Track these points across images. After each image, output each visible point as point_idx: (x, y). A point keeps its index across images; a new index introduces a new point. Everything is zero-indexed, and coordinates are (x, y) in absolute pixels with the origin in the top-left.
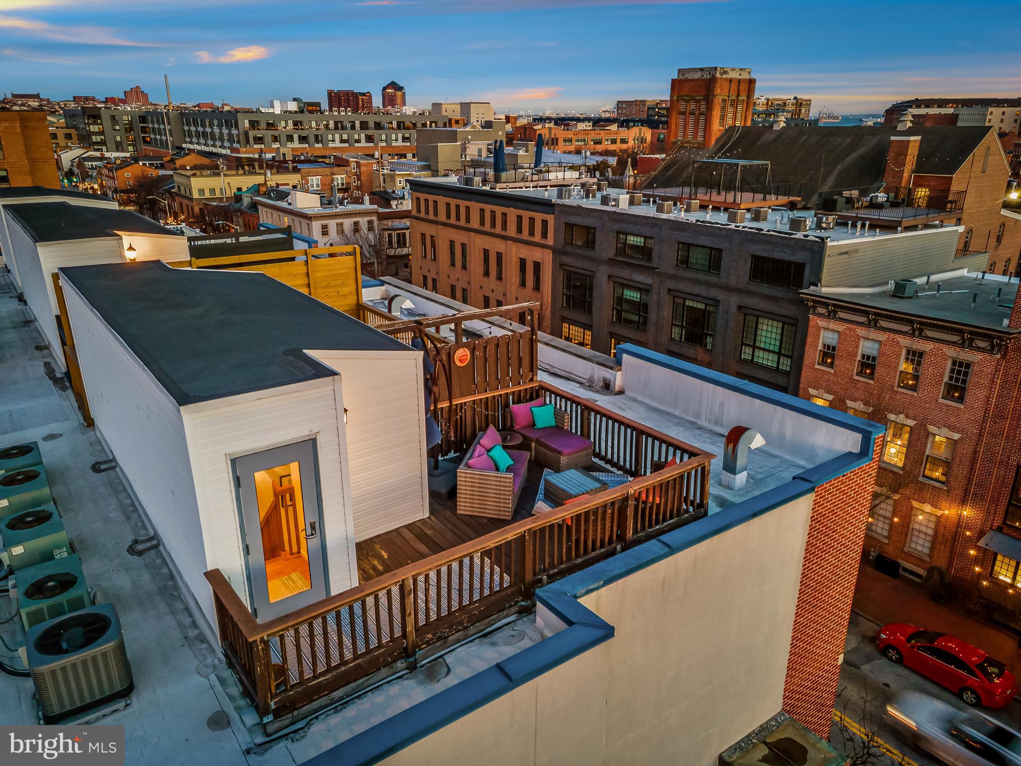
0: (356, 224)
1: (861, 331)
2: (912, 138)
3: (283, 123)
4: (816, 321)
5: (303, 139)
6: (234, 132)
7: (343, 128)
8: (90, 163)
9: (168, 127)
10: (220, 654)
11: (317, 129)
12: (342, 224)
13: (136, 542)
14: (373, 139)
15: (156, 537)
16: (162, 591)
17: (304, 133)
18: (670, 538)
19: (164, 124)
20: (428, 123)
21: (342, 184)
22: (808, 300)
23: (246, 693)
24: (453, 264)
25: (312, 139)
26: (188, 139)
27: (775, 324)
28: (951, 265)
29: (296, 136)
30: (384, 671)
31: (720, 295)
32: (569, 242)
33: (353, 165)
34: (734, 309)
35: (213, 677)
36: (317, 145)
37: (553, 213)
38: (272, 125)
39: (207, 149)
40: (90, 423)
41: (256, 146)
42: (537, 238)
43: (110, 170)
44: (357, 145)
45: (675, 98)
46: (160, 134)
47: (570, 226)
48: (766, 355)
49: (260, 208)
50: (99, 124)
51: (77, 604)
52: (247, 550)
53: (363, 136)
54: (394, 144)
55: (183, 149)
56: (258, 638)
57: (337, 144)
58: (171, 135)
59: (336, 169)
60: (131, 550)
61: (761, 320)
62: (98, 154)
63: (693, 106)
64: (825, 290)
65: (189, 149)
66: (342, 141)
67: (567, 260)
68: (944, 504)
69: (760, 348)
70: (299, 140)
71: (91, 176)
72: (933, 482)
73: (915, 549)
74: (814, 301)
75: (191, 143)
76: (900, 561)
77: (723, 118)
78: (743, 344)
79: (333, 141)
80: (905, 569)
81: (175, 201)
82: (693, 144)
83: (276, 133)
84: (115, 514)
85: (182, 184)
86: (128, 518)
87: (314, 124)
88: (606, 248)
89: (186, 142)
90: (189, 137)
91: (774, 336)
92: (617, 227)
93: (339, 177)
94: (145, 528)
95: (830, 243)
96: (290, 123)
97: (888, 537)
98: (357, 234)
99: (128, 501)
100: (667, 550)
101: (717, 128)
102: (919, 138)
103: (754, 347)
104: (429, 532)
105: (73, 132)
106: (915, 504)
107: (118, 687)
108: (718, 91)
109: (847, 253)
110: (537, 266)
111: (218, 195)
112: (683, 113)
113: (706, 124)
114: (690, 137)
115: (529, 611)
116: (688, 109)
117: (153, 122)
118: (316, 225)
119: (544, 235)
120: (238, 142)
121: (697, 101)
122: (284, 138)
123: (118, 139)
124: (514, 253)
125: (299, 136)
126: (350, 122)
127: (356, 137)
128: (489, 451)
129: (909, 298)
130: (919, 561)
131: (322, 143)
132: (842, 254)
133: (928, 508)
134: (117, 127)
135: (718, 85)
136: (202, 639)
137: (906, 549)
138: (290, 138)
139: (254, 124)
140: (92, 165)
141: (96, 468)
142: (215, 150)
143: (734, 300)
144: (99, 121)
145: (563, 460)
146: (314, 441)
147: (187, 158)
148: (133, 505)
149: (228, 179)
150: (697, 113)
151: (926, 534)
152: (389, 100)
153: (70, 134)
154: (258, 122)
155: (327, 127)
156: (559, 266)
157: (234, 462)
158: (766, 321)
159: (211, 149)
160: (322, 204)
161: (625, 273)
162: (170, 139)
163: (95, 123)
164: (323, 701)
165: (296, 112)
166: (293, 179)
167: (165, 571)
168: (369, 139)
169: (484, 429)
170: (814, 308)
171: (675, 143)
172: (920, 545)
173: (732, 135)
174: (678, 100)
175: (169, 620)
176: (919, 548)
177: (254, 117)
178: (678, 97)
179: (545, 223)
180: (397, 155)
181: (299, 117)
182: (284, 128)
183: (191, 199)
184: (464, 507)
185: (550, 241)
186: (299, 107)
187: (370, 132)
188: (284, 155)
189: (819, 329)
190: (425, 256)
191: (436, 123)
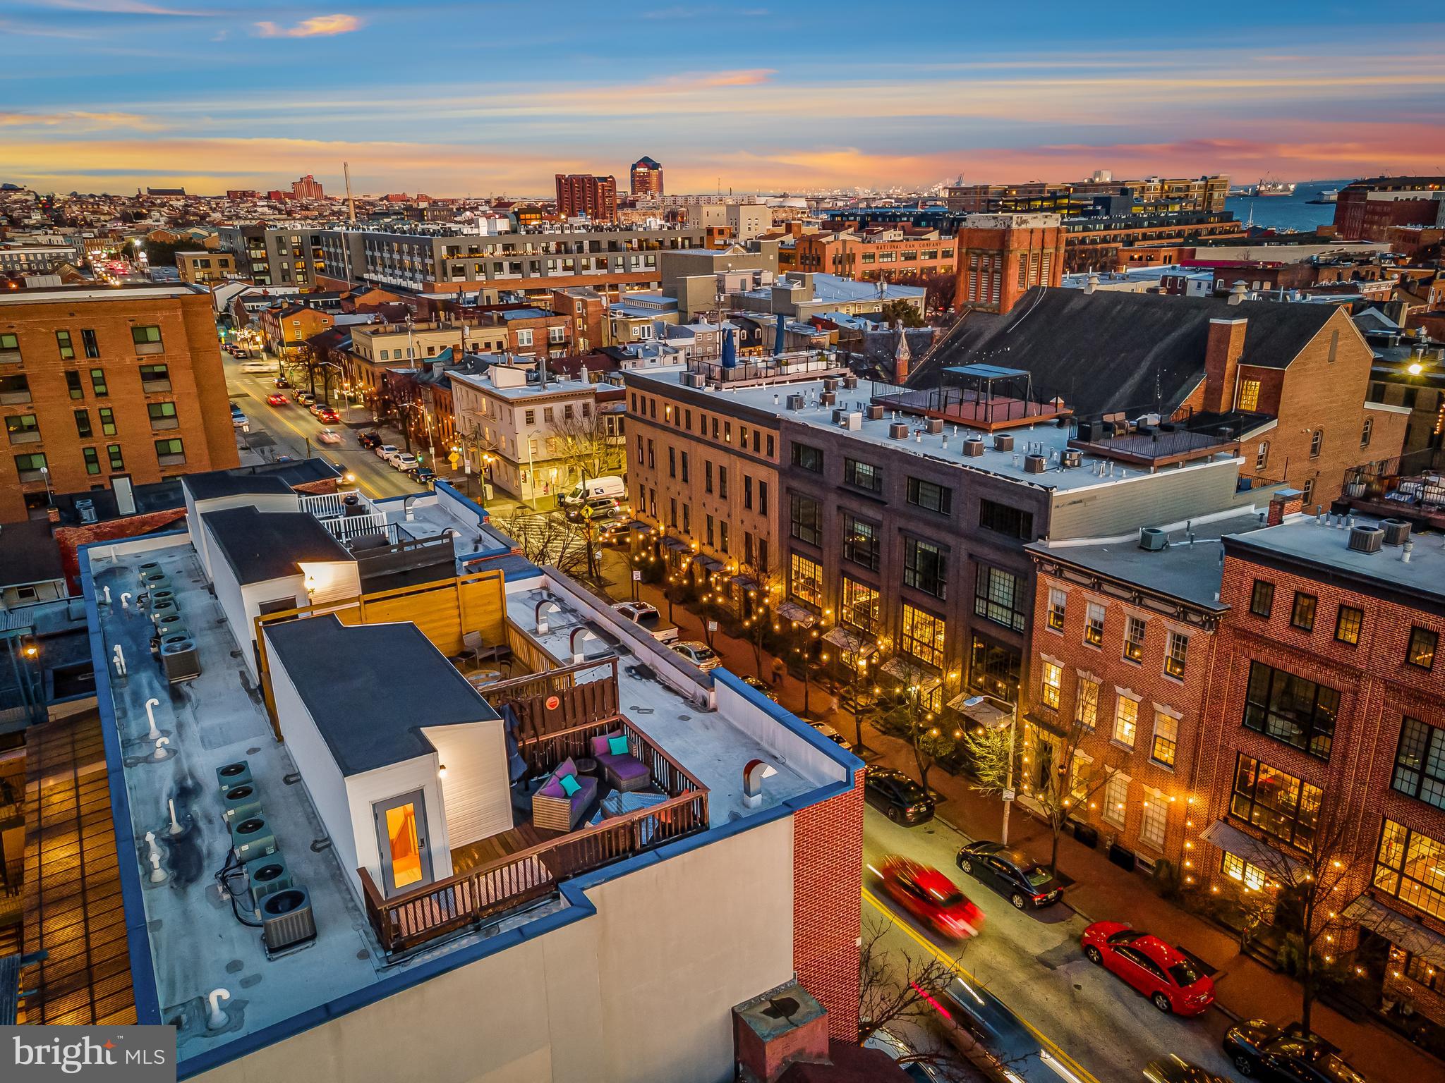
0: (568, 408)
1: (1087, 594)
2: (1234, 322)
3: (490, 248)
4: (1045, 580)
5: (515, 268)
6: (429, 261)
7: (568, 251)
8: (251, 304)
9: (346, 252)
10: (366, 916)
11: (534, 254)
12: (551, 409)
13: (316, 842)
14: (606, 264)
15: (328, 838)
16: (333, 876)
17: (516, 261)
18: (661, 850)
19: (341, 247)
20: (680, 239)
21: (561, 338)
22: (1033, 555)
23: (379, 941)
24: (673, 475)
25: (526, 267)
26: (371, 267)
27: (1007, 576)
28: (1232, 502)
29: (506, 265)
30: (459, 931)
31: (950, 539)
32: (796, 462)
33: (578, 304)
34: (964, 558)
35: (361, 931)
36: (533, 275)
37: (778, 429)
38: (477, 251)
39: (393, 281)
40: (280, 739)
41: (455, 279)
42: (763, 454)
43: (276, 316)
44: (584, 272)
45: (964, 250)
46: (337, 260)
47: (797, 447)
48: (1000, 610)
49: (453, 384)
50: (262, 249)
51: (283, 885)
52: (381, 855)
53: (593, 260)
54: (634, 270)
55: (364, 280)
56: (383, 908)
57: (560, 273)
58: (350, 263)
59: (552, 319)
60: (314, 848)
61: (993, 571)
62: (259, 291)
63: (986, 260)
64: (1052, 544)
65: (372, 282)
66: (566, 268)
67: (795, 484)
68: (1173, 790)
69: (993, 603)
70: (511, 268)
71: (252, 322)
72: (1160, 766)
73: (1150, 839)
74: (1039, 557)
75: (376, 272)
76: (1136, 853)
77: (1023, 277)
78: (976, 596)
79: (554, 268)
80: (1142, 862)
81: (352, 363)
82: (987, 308)
83: (481, 262)
84: (302, 820)
85: (362, 344)
86: (310, 823)
87: (529, 246)
88: (834, 475)
89: (368, 272)
90: (372, 264)
91: (1006, 590)
92: (844, 452)
93: (556, 329)
94: (322, 831)
95: (1055, 493)
96: (499, 247)
97: (1124, 825)
98: (569, 421)
99: (310, 810)
100: (657, 858)
101: (1015, 289)
102: (1245, 321)
103: (988, 601)
104: (510, 840)
105: (230, 257)
106: (1146, 788)
107: (309, 934)
108: (1014, 245)
109: (1081, 501)
110: (763, 486)
111: (405, 357)
112: (974, 270)
113: (1001, 285)
114: (983, 299)
115: (557, 897)
116: (980, 266)
117: (328, 246)
118: (520, 412)
119: (770, 453)
120: (433, 274)
121: (991, 256)
122: (490, 268)
123: (285, 266)
124: (739, 469)
125: (511, 264)
126: (576, 243)
127: (584, 262)
128: (561, 779)
129: (1156, 551)
130: (1152, 852)
131: (540, 272)
132: (1075, 503)
133: (1157, 793)
134: (284, 252)
135: (1014, 238)
136: (356, 908)
137: (1141, 839)
138: (499, 267)
139: (453, 251)
140: (253, 307)
141: (287, 780)
142: (404, 284)
143: (964, 547)
144: (262, 245)
145: (623, 783)
146: (422, 791)
147: (370, 295)
148: (314, 813)
149: (419, 337)
150: (990, 270)
151: (1159, 823)
152: (639, 183)
153: (226, 260)
154: (457, 248)
155: (546, 250)
156: (788, 491)
157: (374, 806)
158: (998, 573)
159: (400, 282)
160: (528, 381)
161: (854, 505)
162: (348, 267)
163: (258, 248)
164: (421, 946)
165: (506, 232)
166: (497, 334)
167: (335, 863)
168: (601, 264)
169: (563, 760)
170: (1042, 565)
171: (964, 306)
172: (1155, 835)
173: (1034, 299)
174: (967, 253)
175: (337, 896)
176: (1154, 838)
177: (453, 241)
178: (967, 249)
179: (770, 439)
180: (637, 284)
181: (510, 239)
182: (492, 254)
183: (372, 363)
184: (539, 822)
185: (776, 460)
186: (511, 226)
187: (602, 256)
188: (488, 298)
189: (1046, 587)
190: (642, 463)
191: (689, 239)
